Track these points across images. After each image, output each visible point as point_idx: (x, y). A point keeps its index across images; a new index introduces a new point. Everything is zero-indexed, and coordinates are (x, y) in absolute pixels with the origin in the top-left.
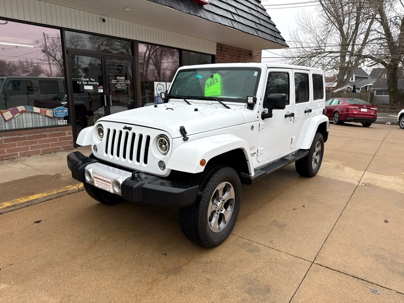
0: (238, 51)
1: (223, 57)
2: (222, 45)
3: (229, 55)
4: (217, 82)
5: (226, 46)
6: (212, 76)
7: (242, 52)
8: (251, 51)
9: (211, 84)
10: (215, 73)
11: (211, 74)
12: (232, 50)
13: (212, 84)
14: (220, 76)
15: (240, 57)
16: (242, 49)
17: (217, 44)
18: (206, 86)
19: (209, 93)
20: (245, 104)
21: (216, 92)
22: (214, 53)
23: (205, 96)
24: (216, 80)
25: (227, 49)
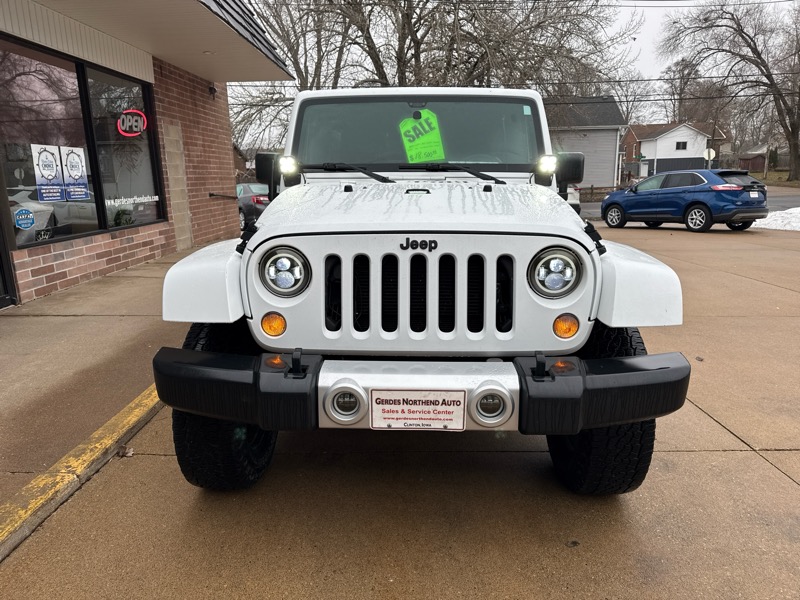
0: (189, 80)
1: (167, 90)
2: (161, 61)
3: (177, 87)
4: (432, 129)
5: (169, 65)
6: (417, 116)
7: (198, 83)
8: (210, 83)
9: (418, 134)
10: (423, 107)
11: (414, 110)
12: (180, 76)
13: (421, 133)
14: (434, 115)
15: (194, 93)
16: (196, 77)
17: (154, 58)
18: (405, 140)
19: (419, 155)
20: (527, 175)
21: (435, 152)
22: (150, 78)
23: (411, 162)
24: (429, 125)
25: (171, 72)
